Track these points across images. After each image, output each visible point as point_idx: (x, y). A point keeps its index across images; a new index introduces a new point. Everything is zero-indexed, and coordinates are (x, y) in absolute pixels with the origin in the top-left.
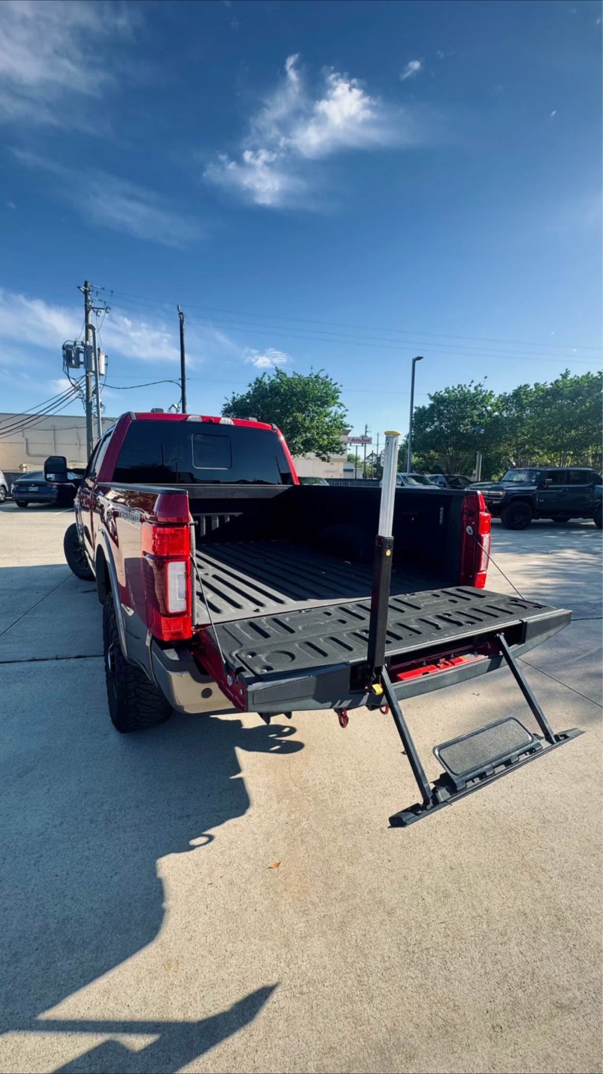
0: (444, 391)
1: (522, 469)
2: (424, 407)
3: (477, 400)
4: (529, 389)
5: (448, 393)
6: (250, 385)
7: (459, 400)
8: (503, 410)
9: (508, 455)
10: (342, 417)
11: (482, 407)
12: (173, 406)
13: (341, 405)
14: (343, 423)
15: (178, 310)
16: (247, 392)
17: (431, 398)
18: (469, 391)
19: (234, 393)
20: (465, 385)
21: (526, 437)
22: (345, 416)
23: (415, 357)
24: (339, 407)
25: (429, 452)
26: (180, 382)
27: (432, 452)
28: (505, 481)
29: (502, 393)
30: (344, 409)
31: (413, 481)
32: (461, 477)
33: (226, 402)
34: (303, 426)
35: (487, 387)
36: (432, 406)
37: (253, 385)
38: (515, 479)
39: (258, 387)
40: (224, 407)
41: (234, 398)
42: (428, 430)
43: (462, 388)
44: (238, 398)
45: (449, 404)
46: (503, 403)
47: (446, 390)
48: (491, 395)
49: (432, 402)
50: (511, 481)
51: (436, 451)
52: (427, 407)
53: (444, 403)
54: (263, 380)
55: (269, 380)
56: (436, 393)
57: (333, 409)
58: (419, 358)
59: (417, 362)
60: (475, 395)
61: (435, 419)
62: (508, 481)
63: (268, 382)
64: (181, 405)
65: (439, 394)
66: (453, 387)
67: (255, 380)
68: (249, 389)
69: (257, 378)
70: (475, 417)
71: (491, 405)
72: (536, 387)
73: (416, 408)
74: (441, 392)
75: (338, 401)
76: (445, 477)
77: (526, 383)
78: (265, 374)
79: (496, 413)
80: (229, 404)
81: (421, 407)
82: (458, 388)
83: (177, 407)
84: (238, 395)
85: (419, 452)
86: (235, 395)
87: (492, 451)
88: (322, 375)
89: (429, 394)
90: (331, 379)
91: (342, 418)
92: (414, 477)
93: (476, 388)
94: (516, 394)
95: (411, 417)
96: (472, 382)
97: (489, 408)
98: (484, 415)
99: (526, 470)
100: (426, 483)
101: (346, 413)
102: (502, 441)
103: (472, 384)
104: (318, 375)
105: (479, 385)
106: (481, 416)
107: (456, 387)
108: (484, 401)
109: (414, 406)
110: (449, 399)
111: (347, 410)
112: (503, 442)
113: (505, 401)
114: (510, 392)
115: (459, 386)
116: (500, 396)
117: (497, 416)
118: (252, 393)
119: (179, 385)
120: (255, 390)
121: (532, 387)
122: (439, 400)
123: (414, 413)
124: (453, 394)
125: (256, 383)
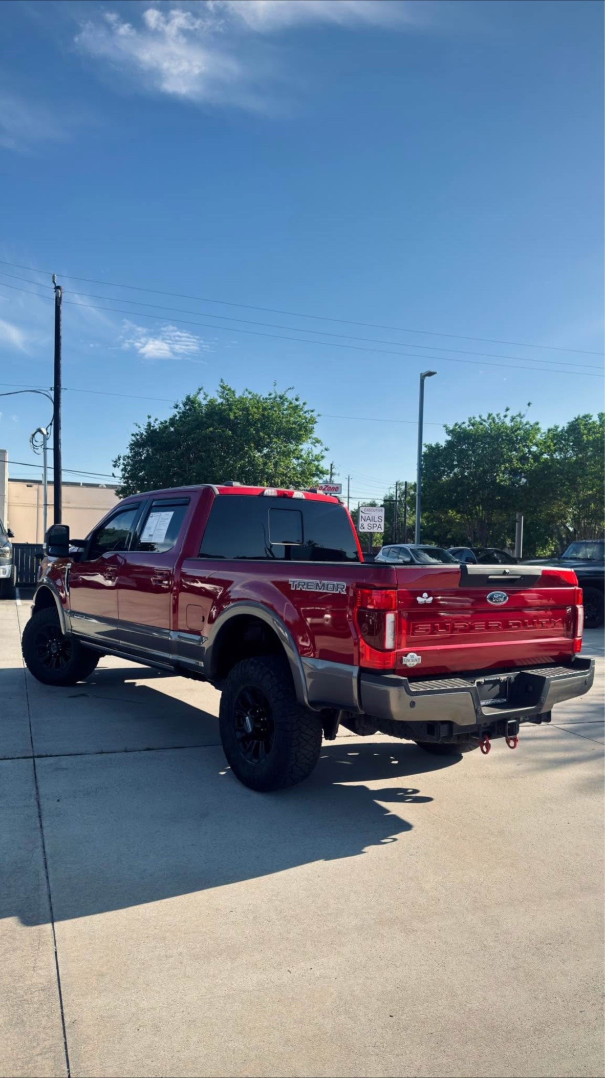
0: (467, 423)
1: (590, 541)
2: (437, 445)
3: (516, 436)
4: (590, 421)
5: (473, 425)
6: (176, 407)
7: (492, 437)
8: (556, 451)
9: (566, 519)
10: (318, 458)
11: (524, 446)
12: (39, 430)
13: (318, 441)
14: (320, 467)
15: (54, 282)
16: (171, 416)
17: (449, 432)
18: (503, 423)
19: (149, 417)
20: (498, 415)
21: (590, 492)
22: (323, 457)
23: (424, 371)
24: (313, 444)
25: (447, 512)
26: (52, 394)
27: (451, 513)
28: (567, 558)
29: (552, 427)
30: (323, 448)
31: (427, 558)
32: (497, 552)
33: (136, 431)
34: (263, 471)
35: (530, 418)
36: (449, 443)
37: (181, 406)
38: (580, 555)
39: (190, 409)
40: (134, 438)
41: (149, 425)
42: (444, 478)
43: (493, 419)
44: (157, 426)
45: (476, 440)
46: (555, 441)
47: (470, 420)
48: (536, 428)
49: (449, 438)
50: (575, 559)
51: (458, 512)
52: (443, 444)
53: (468, 439)
54: (197, 398)
55: (205, 399)
56: (456, 425)
57: (305, 447)
58: (430, 374)
59: (427, 378)
60: (514, 430)
61: (455, 463)
62: (571, 559)
63: (204, 402)
64: (51, 430)
65: (460, 427)
66: (480, 417)
67: (185, 400)
68: (175, 411)
69: (189, 396)
70: (515, 460)
71: (537, 445)
72: (600, 419)
73: (426, 446)
74: (464, 423)
75: (314, 436)
76: (473, 550)
77: (587, 413)
78: (200, 390)
79: (545, 456)
80: (142, 434)
81: (433, 445)
82: (488, 419)
83: (45, 432)
84: (156, 420)
85: (432, 512)
86: (152, 420)
87: (541, 512)
88: (290, 396)
89: (445, 426)
90: (304, 404)
91: (318, 461)
92: (427, 551)
93: (513, 419)
94: (574, 427)
95: (420, 460)
96: (507, 410)
97: (534, 449)
98: (528, 458)
99: (596, 543)
100: (447, 560)
101: (325, 453)
102: (556, 499)
103: (508, 413)
104: (283, 396)
105: (519, 415)
106: (523, 459)
107: (485, 417)
108: (526, 438)
109: (423, 443)
110: (475, 434)
111: (326, 450)
112: (558, 499)
113: (556, 437)
114: (563, 424)
115: (490, 415)
116: (549, 430)
117: (546, 459)
118: (177, 418)
119: (51, 398)
120: (184, 414)
121: (595, 418)
122: (460, 437)
123: (423, 454)
124: (481, 427)
125: (185, 404)
